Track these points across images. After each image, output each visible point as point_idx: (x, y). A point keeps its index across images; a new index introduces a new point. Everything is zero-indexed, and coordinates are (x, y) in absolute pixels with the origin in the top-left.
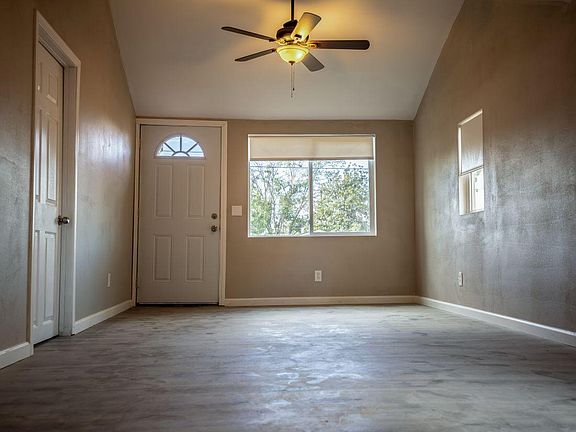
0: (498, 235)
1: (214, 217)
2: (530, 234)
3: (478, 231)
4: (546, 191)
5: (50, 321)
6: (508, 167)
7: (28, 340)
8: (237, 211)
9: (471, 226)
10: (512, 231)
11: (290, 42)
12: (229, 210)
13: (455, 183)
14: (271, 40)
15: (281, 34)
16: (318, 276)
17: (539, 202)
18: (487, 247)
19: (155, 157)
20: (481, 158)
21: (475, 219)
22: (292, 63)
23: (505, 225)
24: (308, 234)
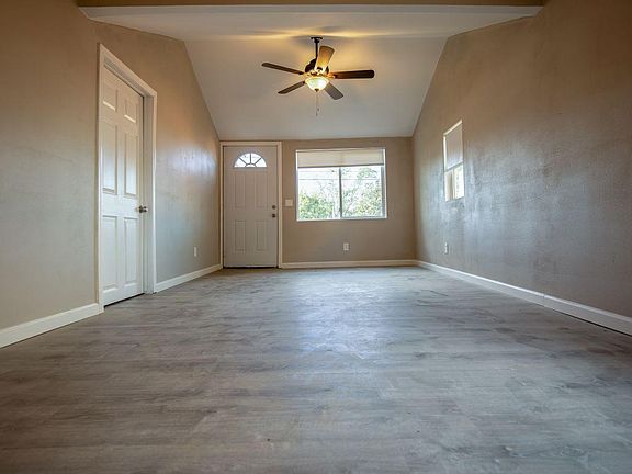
0: (475, 215)
1: (274, 207)
2: (502, 213)
3: (459, 212)
4: (516, 176)
5: (133, 284)
6: (483, 161)
7: (97, 301)
8: (289, 203)
9: (455, 209)
10: (487, 211)
11: (315, 74)
12: (284, 203)
13: (442, 178)
14: (301, 73)
15: (308, 68)
16: (346, 247)
17: (510, 186)
18: (467, 225)
19: (234, 168)
20: (461, 157)
21: (458, 203)
22: (317, 90)
23: (481, 207)
24: (339, 218)
